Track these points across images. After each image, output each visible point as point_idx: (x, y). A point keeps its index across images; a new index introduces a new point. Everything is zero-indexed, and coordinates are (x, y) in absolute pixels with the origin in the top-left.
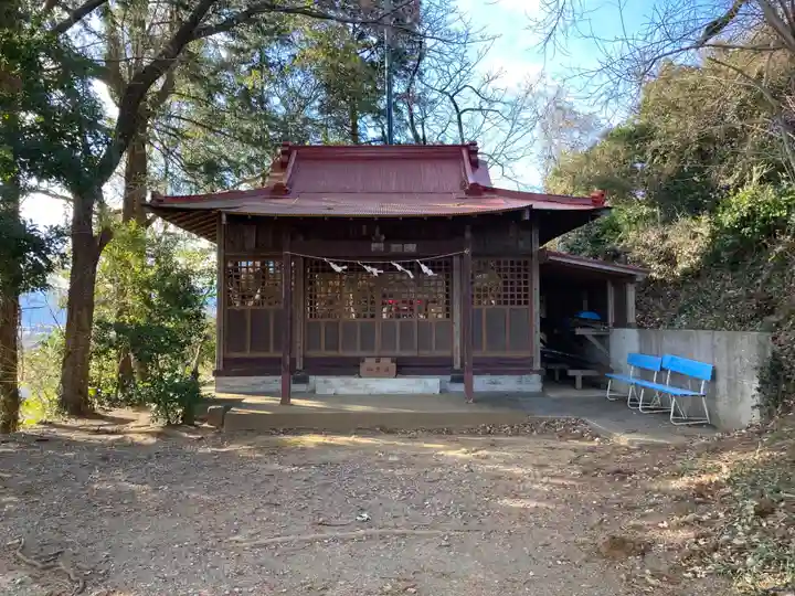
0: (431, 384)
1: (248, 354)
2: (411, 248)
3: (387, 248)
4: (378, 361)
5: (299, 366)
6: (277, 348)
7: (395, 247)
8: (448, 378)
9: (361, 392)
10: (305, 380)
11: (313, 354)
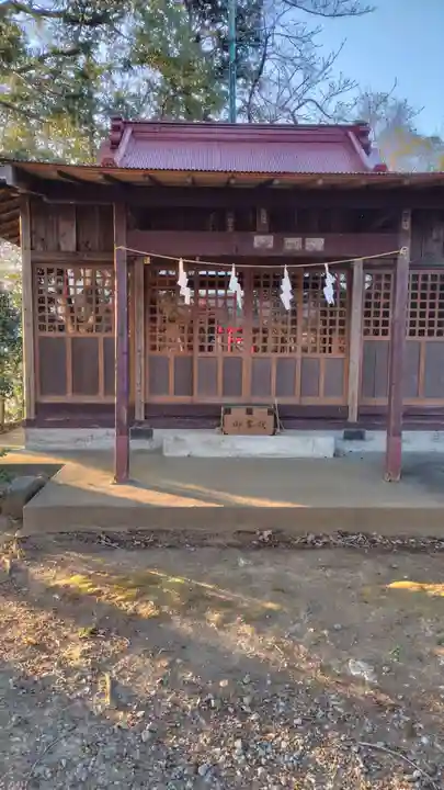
0: (320, 444)
1: (69, 398)
2: (316, 244)
3: (279, 243)
4: (249, 412)
5: (140, 416)
6: (109, 390)
7: (292, 243)
8: (341, 433)
9: (226, 454)
10: (148, 435)
11: (159, 399)
